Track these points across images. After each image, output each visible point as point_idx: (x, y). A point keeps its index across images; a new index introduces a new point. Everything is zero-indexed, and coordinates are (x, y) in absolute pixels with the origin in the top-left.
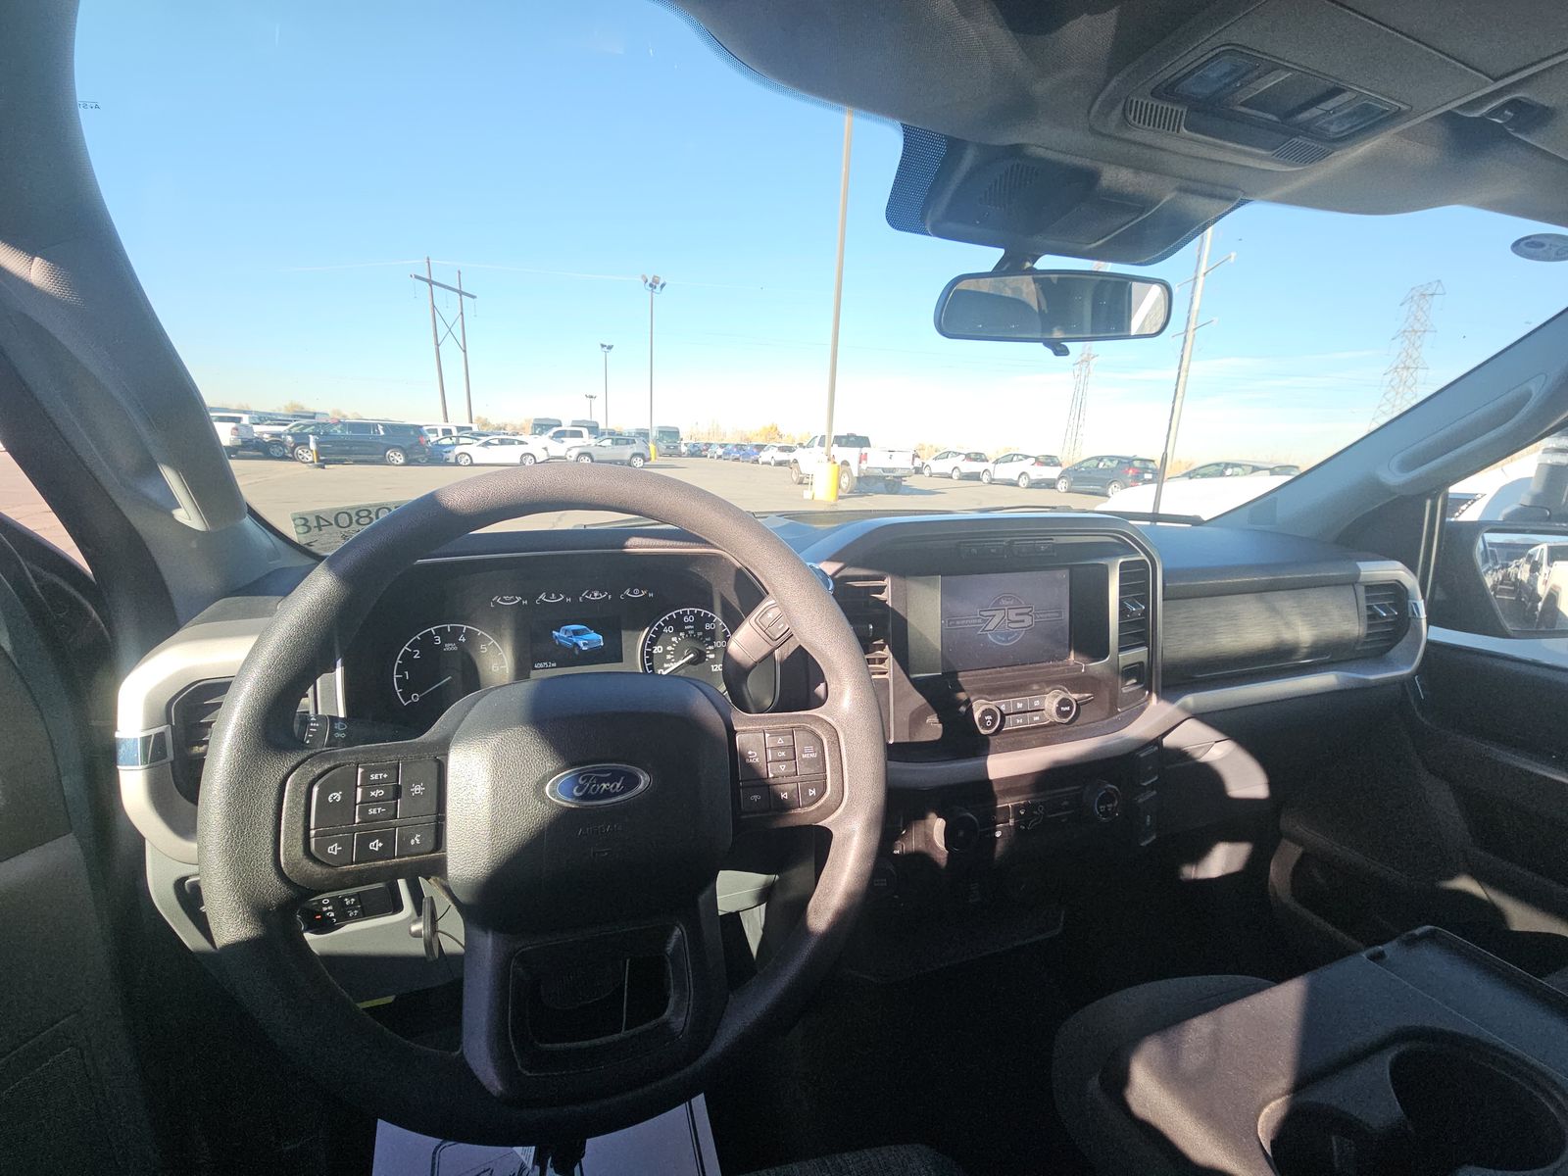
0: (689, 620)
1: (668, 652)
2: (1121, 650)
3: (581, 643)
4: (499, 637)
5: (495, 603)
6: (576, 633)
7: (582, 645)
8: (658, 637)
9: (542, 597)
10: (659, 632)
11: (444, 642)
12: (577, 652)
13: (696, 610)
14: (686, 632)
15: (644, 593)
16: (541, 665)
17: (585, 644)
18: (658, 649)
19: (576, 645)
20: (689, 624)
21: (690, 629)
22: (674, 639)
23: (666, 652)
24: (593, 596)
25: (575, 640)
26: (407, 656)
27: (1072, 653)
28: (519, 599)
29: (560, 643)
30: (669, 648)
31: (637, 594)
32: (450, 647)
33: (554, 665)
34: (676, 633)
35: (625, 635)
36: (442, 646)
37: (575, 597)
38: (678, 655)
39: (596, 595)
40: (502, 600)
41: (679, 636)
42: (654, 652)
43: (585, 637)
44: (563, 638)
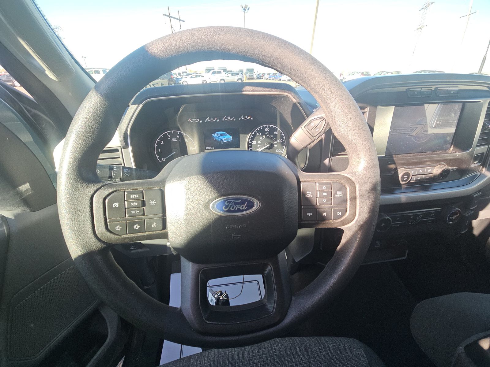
0: (267, 130)
1: (258, 144)
2: (477, 146)
3: (224, 139)
4: (192, 136)
5: (189, 121)
6: (221, 135)
8: (254, 137)
9: (208, 119)
10: (255, 135)
11: (171, 138)
12: (222, 143)
13: (270, 125)
14: (266, 135)
15: (249, 118)
16: (208, 148)
17: (225, 140)
18: (254, 142)
19: (222, 140)
20: (267, 132)
21: (268, 134)
22: (261, 138)
23: (257, 144)
24: (228, 119)
25: (221, 138)
26: (159, 143)
27: (452, 147)
28: (198, 120)
29: (215, 139)
30: (259, 142)
31: (246, 118)
32: (174, 140)
33: (213, 148)
34: (262, 135)
35: (241, 136)
36: (171, 139)
37: (221, 120)
38: (262, 144)
39: (229, 118)
40: (192, 120)
41: (263, 137)
42: (253, 144)
43: (224, 137)
44: (217, 137)
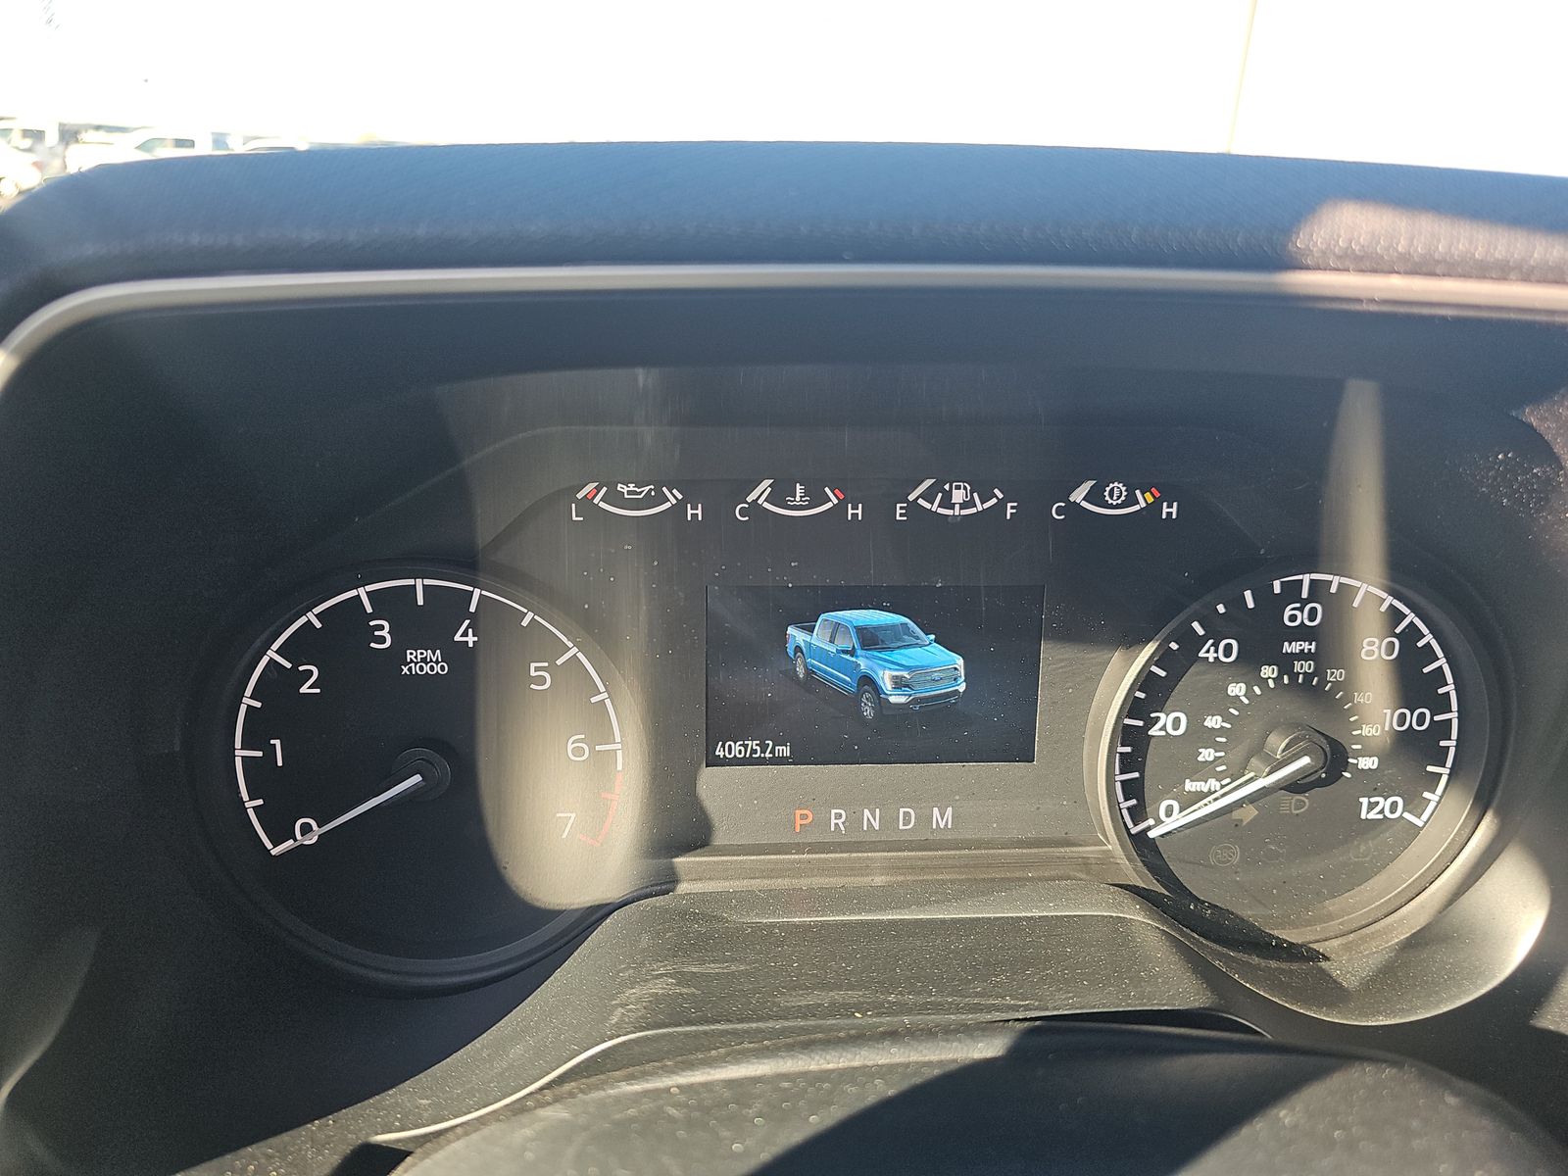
0: (1303, 617)
1: (1208, 737)
3: (885, 679)
4: (596, 630)
5: (587, 504)
6: (870, 639)
7: (887, 685)
8: (1174, 678)
9: (759, 495)
10: (1178, 662)
11: (402, 642)
12: (868, 712)
13: (1335, 582)
14: (1285, 663)
15: (1143, 500)
16: (736, 749)
17: (899, 684)
18: (1168, 723)
19: (867, 681)
20: (1302, 633)
21: (1302, 656)
22: (1237, 689)
23: (1199, 736)
24: (947, 503)
25: (863, 663)
26: (277, 684)
28: (673, 496)
29: (809, 672)
30: (1213, 722)
31: (1119, 501)
32: (424, 662)
33: (784, 751)
34: (1249, 662)
35: (1052, 657)
36: (396, 655)
37: (880, 510)
38: (1247, 753)
39: (958, 496)
40: (613, 498)
41: (1257, 679)
42: (1154, 732)
43: (897, 656)
44: (823, 656)
